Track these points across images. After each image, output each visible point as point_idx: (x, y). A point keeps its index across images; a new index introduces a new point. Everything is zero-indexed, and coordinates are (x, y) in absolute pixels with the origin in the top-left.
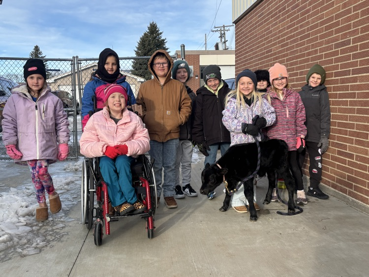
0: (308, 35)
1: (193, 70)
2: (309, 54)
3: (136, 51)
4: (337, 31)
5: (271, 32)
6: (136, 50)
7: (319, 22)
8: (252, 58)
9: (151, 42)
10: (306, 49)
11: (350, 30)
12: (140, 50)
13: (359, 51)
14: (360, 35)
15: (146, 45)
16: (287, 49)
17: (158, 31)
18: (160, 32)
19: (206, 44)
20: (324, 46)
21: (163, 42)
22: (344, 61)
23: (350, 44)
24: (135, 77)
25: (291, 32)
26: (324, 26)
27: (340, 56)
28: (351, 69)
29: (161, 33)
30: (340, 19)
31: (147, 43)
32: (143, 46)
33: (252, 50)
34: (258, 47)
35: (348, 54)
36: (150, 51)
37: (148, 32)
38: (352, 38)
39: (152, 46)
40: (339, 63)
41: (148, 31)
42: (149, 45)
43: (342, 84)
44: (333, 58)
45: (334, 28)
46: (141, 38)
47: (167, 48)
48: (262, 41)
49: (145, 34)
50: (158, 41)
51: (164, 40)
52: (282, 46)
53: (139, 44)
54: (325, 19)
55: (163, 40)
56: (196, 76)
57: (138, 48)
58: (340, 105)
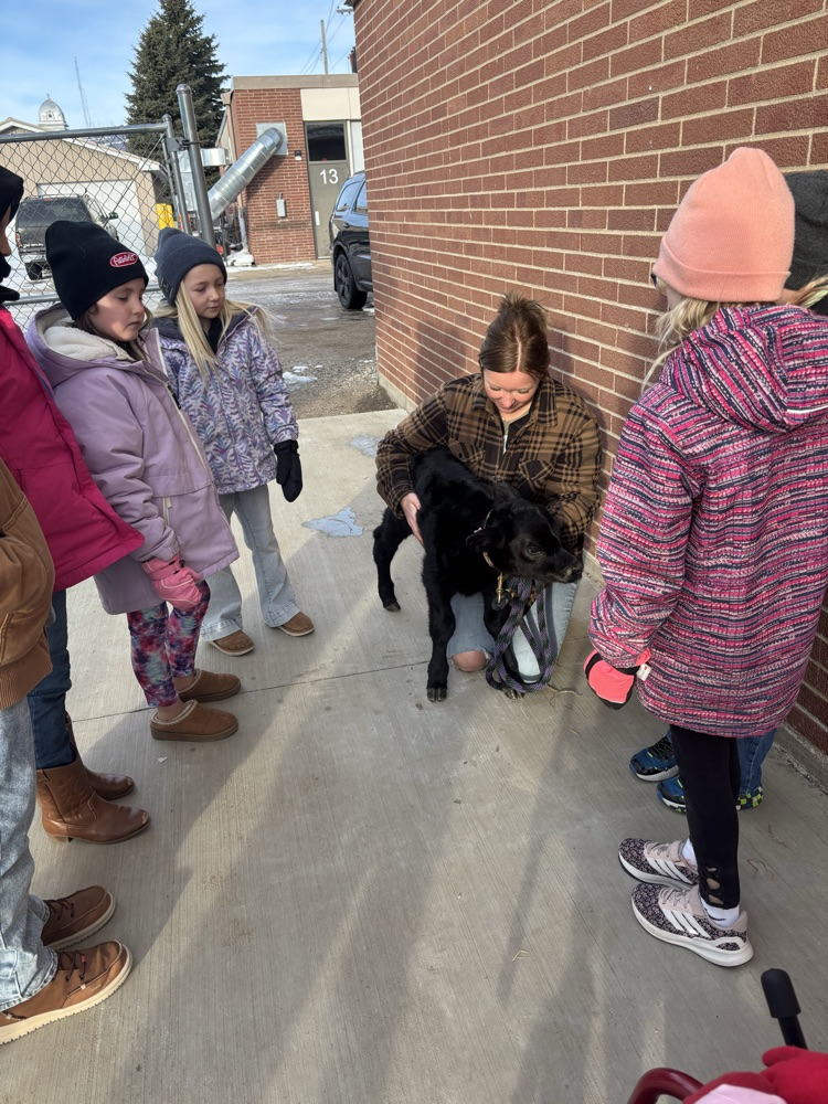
0: (537, 70)
1: (286, 136)
2: (541, 136)
3: (132, 77)
4: (622, 64)
5: (439, 46)
6: (134, 71)
7: (568, 21)
8: (399, 129)
9: (173, 47)
10: (534, 116)
11: (657, 66)
12: (145, 72)
13: (680, 148)
14: (686, 87)
15: (160, 58)
16: (487, 111)
17: (192, 12)
18: (195, 15)
19: (324, 50)
20: (582, 114)
21: (206, 47)
22: (638, 177)
23: (655, 118)
24: (135, 159)
25: (493, 50)
26: (581, 40)
27: (625, 156)
28: (656, 207)
29: (199, 20)
30: (628, 20)
31: (161, 50)
32: (151, 59)
33: (397, 102)
34: (412, 94)
35: (649, 153)
36: (173, 74)
37: (161, 17)
38: (661, 95)
39: (178, 60)
40: (624, 183)
41: (162, 12)
42: (168, 55)
43: (629, 254)
44: (608, 160)
45: (610, 50)
46: (143, 37)
47: (219, 63)
48: (419, 75)
49: (154, 24)
50: (194, 42)
51: (211, 40)
52: (473, 98)
53: (139, 53)
54: (584, 13)
55: (209, 41)
56: (296, 155)
57: (138, 68)
58: (622, 325)
